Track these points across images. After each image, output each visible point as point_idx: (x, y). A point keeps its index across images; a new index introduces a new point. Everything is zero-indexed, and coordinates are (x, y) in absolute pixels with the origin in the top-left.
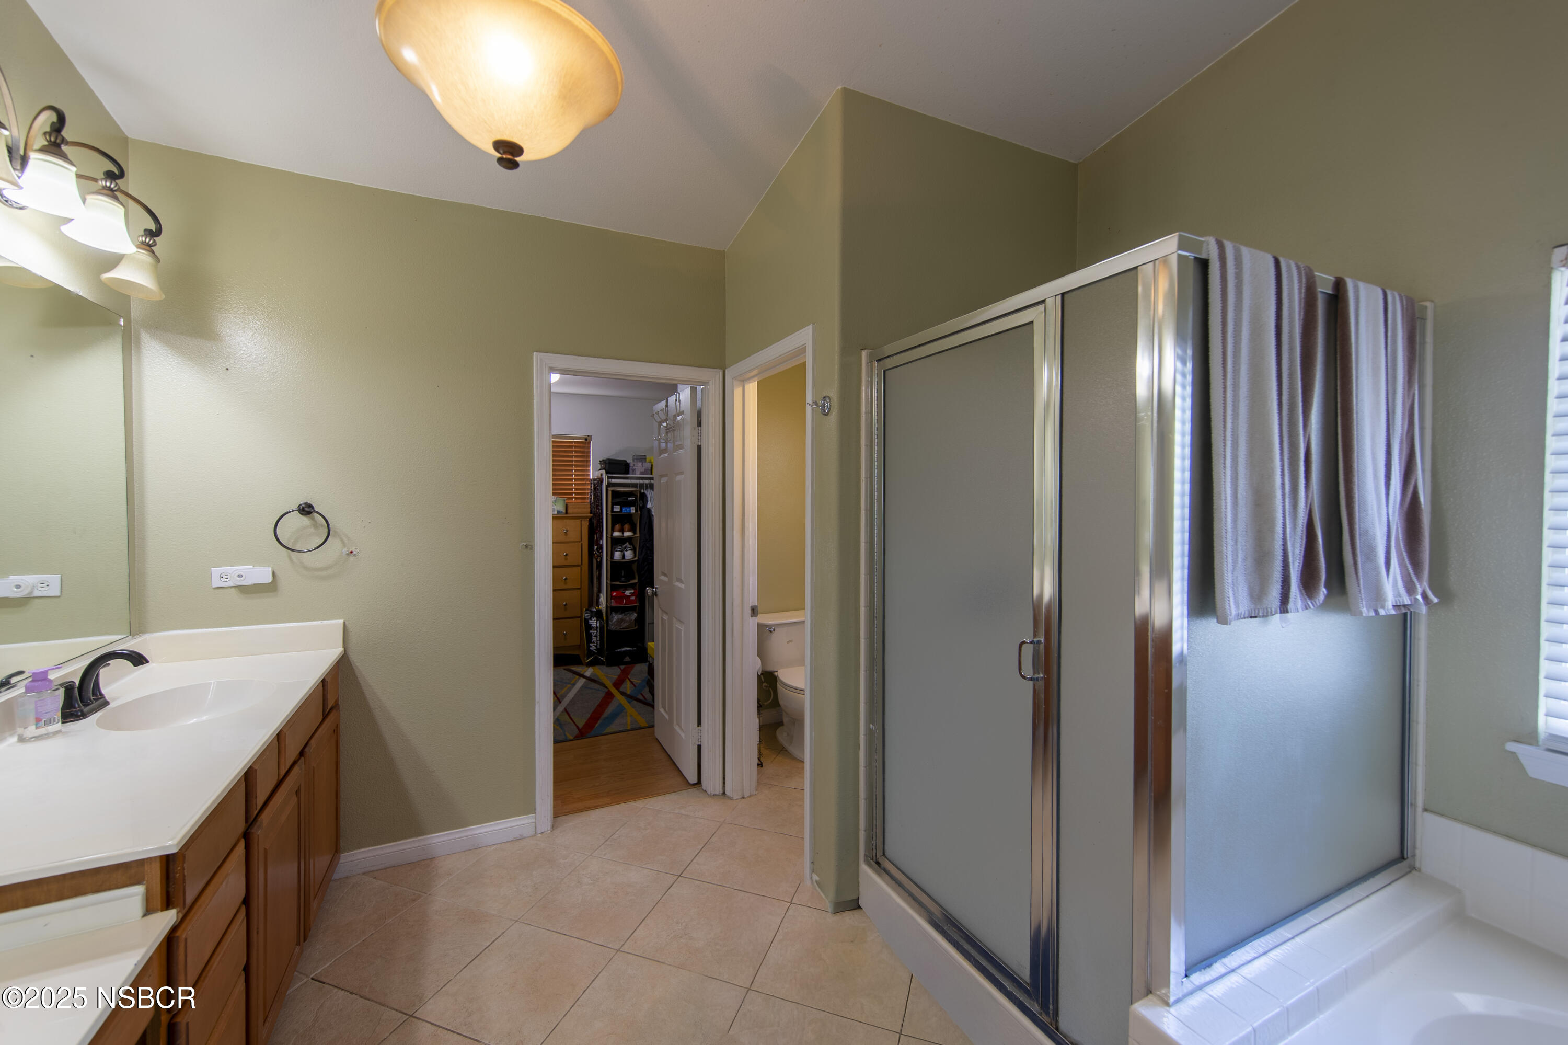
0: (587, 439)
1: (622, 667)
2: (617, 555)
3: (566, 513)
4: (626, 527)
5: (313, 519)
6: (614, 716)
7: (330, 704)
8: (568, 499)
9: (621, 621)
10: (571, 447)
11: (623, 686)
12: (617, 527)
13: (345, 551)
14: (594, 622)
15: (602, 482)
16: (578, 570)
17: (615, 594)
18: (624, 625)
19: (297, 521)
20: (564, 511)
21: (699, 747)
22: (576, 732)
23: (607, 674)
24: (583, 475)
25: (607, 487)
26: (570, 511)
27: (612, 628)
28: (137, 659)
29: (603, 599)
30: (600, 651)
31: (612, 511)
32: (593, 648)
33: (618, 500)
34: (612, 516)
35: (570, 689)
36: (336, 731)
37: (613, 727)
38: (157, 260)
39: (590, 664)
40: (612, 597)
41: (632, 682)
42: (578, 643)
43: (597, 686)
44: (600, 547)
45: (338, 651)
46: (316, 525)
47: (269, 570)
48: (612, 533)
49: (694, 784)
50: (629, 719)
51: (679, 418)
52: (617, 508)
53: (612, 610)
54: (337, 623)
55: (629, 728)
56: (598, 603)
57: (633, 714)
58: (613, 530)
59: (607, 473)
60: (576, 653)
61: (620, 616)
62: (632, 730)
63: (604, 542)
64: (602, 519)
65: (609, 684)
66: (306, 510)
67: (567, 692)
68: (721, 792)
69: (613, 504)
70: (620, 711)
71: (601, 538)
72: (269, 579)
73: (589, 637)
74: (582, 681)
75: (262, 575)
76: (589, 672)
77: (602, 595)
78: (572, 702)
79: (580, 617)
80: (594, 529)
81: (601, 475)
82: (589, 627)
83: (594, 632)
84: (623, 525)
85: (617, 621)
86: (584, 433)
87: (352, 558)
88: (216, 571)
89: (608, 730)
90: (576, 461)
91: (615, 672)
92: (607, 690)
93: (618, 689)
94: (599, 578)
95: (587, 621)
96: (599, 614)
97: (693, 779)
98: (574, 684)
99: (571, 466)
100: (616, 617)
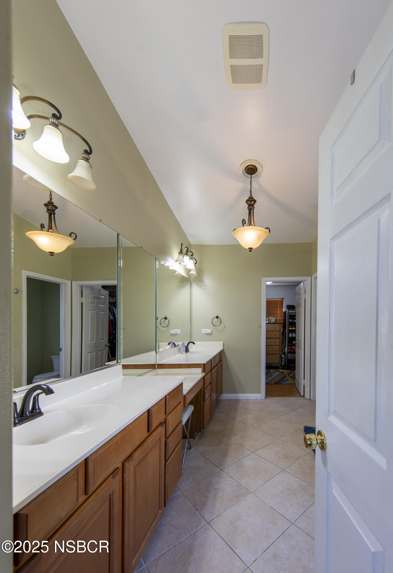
0: (283, 299)
1: (291, 370)
2: (290, 335)
3: (276, 322)
4: (293, 326)
5: (218, 319)
6: (286, 381)
7: (221, 360)
8: (277, 318)
9: (291, 356)
10: (278, 302)
11: (290, 374)
12: (291, 326)
13: (224, 326)
14: (283, 356)
15: (286, 312)
16: (279, 339)
17: (289, 347)
18: (292, 357)
19: (216, 319)
20: (275, 321)
21: (304, 386)
22: (274, 383)
23: (286, 372)
24: (282, 310)
25: (288, 314)
26: (277, 321)
27: (289, 358)
28: (194, 343)
29: (286, 349)
30: (285, 365)
31: (289, 321)
32: (283, 364)
33: (291, 318)
34: (289, 323)
35: (275, 374)
36: (222, 365)
37: (284, 383)
38: (196, 268)
39: (282, 369)
40: (289, 349)
41: (293, 374)
42: (278, 362)
43: (282, 374)
44: (286, 333)
45: (222, 348)
46: (219, 321)
47: (211, 330)
48: (289, 328)
49: (303, 396)
50: (289, 382)
51: (301, 291)
52: (290, 320)
53: (288, 352)
54: (222, 342)
55: (289, 383)
56: (285, 350)
57: (290, 381)
58: (289, 327)
59: (288, 309)
60: (278, 365)
61: (291, 355)
62: (289, 384)
63: (287, 331)
64: (286, 324)
65: (286, 374)
66: (217, 317)
67: (274, 375)
68: (309, 398)
69: (289, 319)
70: (288, 379)
71: (286, 330)
72: (211, 332)
73: (282, 361)
74: (279, 372)
75: (209, 331)
76: (281, 371)
77: (286, 348)
78: (275, 377)
79: (279, 354)
80: (284, 327)
81: (286, 310)
82: (282, 357)
83: (283, 359)
84: (292, 326)
85: (290, 356)
86: (282, 297)
87: (225, 328)
88: (203, 330)
89: (283, 383)
90: (279, 306)
91: (289, 371)
92: (285, 375)
93: (288, 375)
94: (285, 343)
95: (281, 355)
96: (284, 354)
97: (302, 395)
98: (276, 373)
99: (278, 308)
100: (290, 355)
